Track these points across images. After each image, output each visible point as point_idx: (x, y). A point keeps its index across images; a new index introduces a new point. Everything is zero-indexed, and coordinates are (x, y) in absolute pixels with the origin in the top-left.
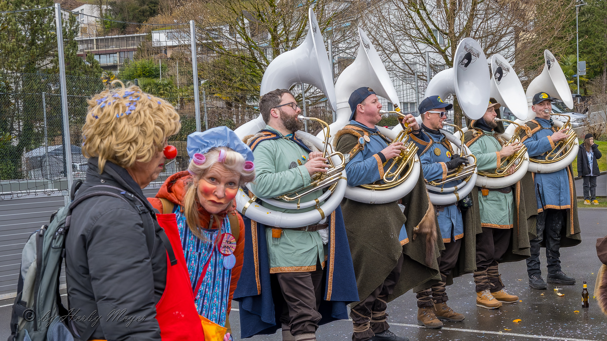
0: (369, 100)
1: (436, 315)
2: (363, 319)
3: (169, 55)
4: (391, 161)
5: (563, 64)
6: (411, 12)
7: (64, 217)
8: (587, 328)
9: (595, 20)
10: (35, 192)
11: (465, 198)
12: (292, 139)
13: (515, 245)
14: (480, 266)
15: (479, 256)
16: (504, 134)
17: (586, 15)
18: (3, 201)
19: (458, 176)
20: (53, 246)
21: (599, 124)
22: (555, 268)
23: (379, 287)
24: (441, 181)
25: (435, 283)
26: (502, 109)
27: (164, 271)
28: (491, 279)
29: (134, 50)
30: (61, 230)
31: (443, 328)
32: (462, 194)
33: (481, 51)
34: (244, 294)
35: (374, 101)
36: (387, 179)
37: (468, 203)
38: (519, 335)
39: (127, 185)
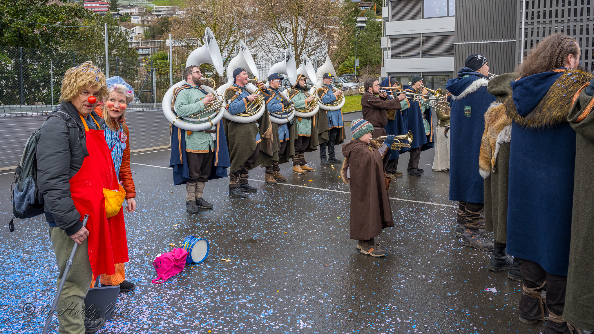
0: (242, 74)
1: (274, 177)
2: (235, 178)
4: (251, 102)
5: (349, 60)
9: (364, 41)
11: (290, 121)
12: (198, 89)
13: (312, 144)
14: (296, 153)
15: (296, 149)
16: (308, 92)
17: (360, 39)
19: (288, 110)
22: (332, 155)
23: (245, 163)
24: (281, 112)
26: (307, 81)
28: (300, 160)
29: (158, 47)
32: (290, 118)
34: (174, 164)
35: (244, 74)
38: (310, 188)
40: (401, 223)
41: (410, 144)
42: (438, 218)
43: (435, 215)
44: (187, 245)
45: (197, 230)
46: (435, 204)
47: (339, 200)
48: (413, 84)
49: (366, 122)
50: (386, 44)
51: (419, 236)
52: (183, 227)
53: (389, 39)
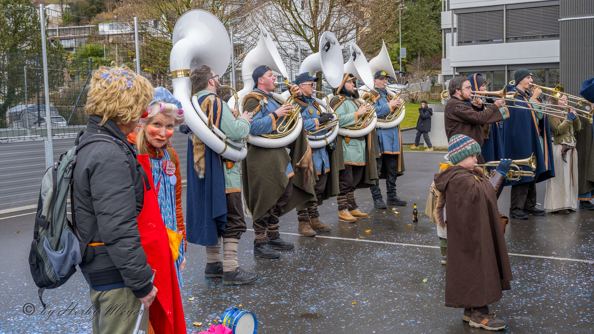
0: (266, 75)
1: (312, 227)
2: (262, 229)
3: (111, 40)
4: (282, 118)
5: (390, 50)
6: (286, 12)
7: (73, 156)
8: (418, 237)
9: (413, 19)
10: (24, 138)
11: (331, 143)
13: (366, 177)
14: (342, 192)
15: (341, 185)
16: (358, 99)
17: (406, 15)
18: (1, 143)
19: (326, 127)
20: (65, 177)
21: (416, 92)
22: (392, 194)
23: (273, 207)
24: (315, 131)
25: (311, 203)
27: (142, 195)
28: (349, 202)
29: (85, 37)
30: (70, 165)
31: (317, 236)
32: (330, 139)
33: (336, 40)
35: (270, 75)
36: (279, 131)
37: (333, 147)
38: (371, 241)
39: (117, 134)
40: (517, 286)
41: (534, 172)
42: (569, 278)
43: (563, 273)
44: (227, 321)
45: (225, 303)
46: (561, 259)
47: (418, 257)
48: (517, 83)
49: (471, 140)
50: (451, 22)
51: (546, 302)
52: (204, 301)
53: (455, 16)
